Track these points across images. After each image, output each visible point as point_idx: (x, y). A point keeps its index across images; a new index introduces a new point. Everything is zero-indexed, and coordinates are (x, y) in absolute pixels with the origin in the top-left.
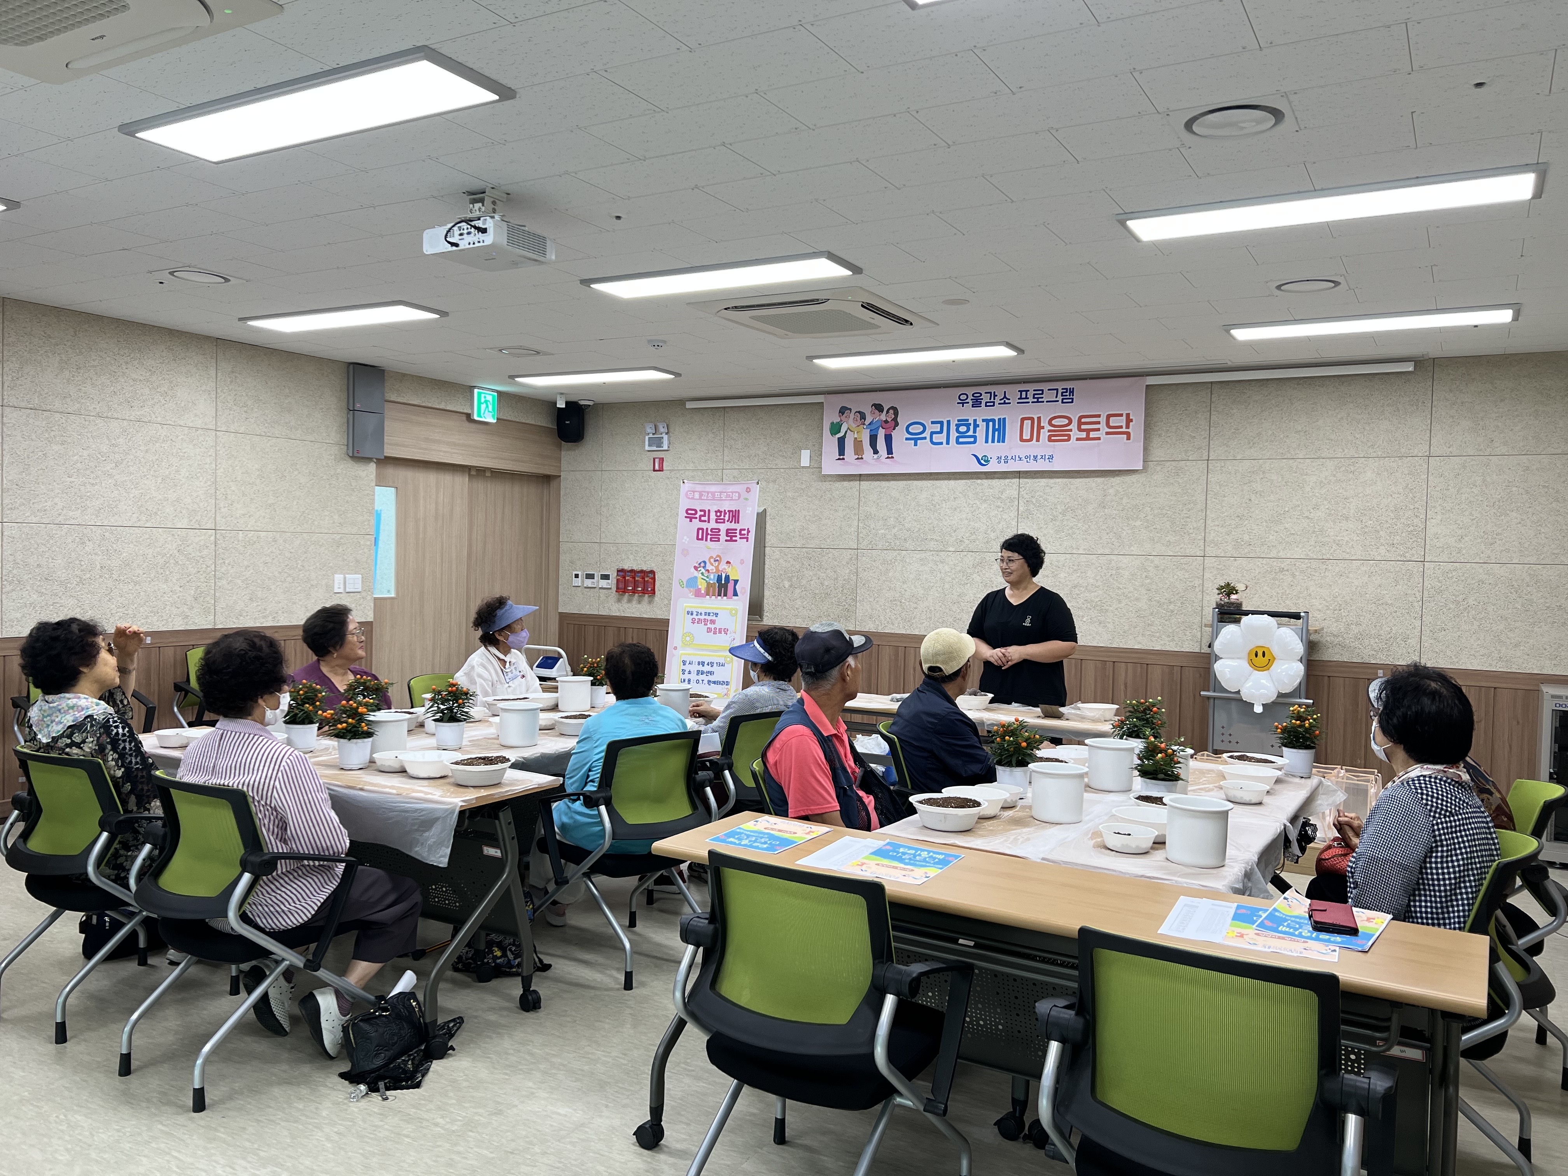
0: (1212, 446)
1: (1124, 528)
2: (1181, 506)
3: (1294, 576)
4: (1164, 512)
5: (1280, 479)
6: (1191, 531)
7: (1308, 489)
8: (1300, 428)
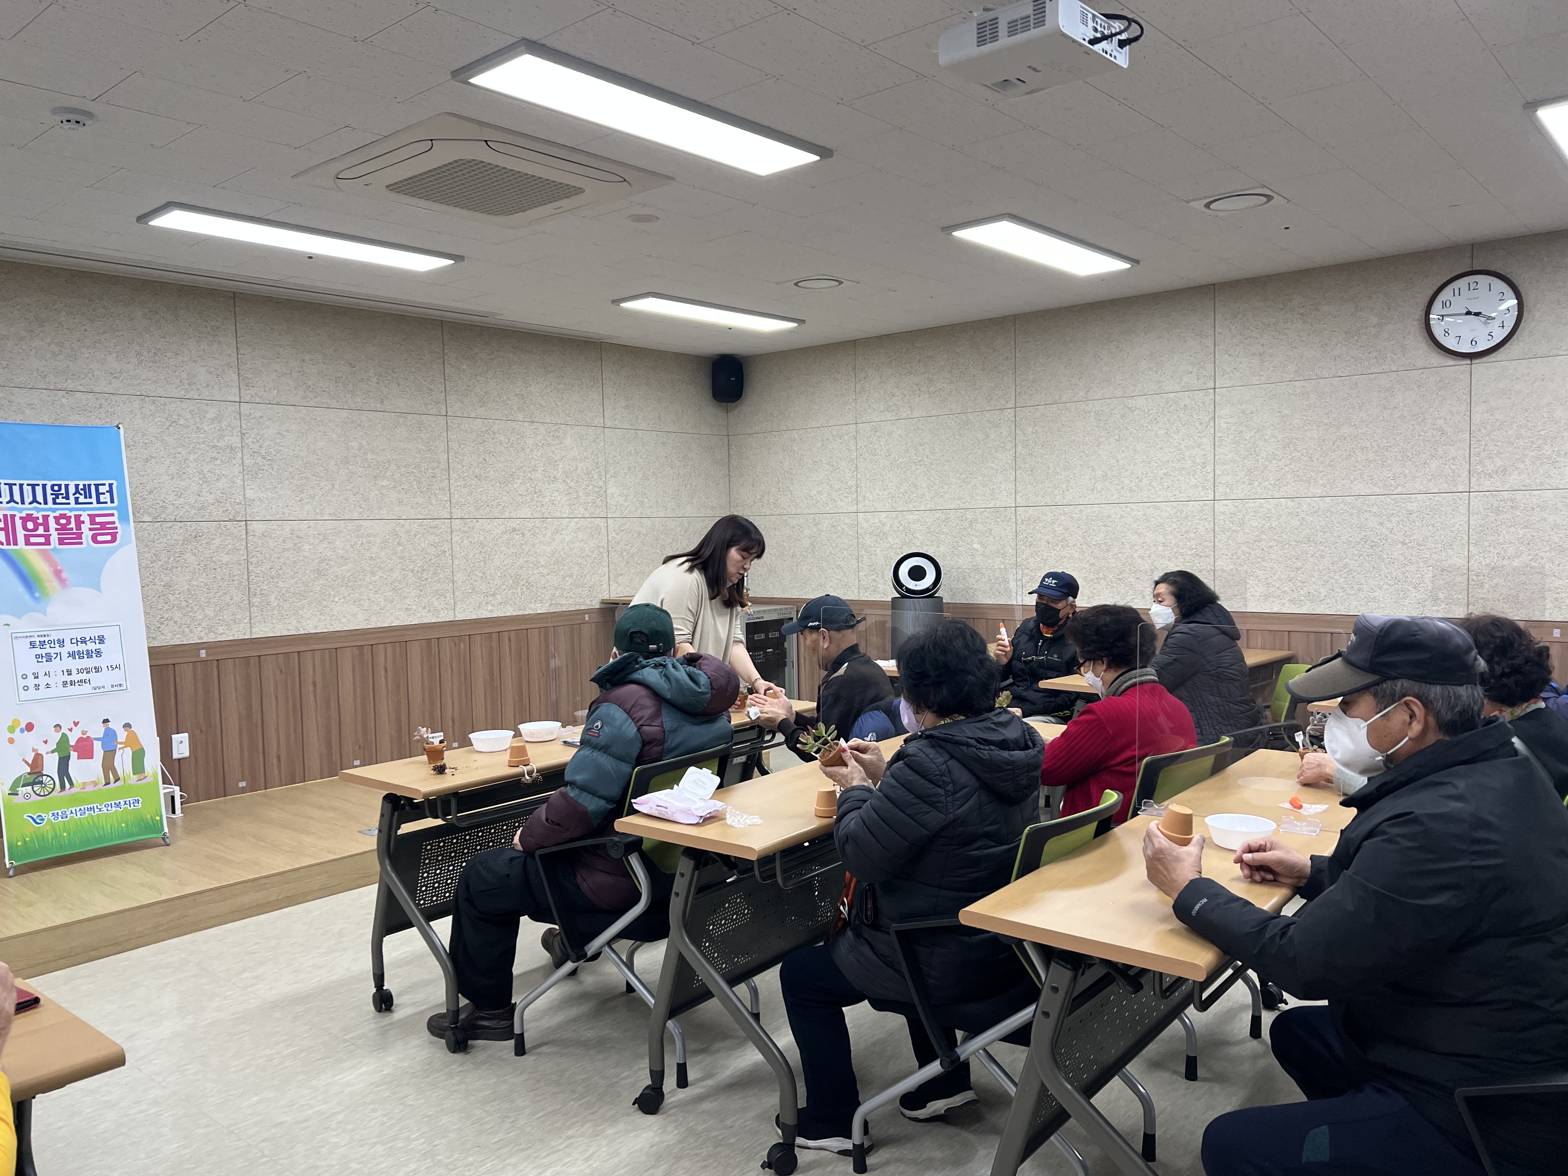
0: (448, 401)
1: (372, 488)
2: (426, 465)
3: (523, 535)
4: (410, 470)
5: (507, 440)
6: (437, 492)
7: (528, 451)
8: (517, 391)
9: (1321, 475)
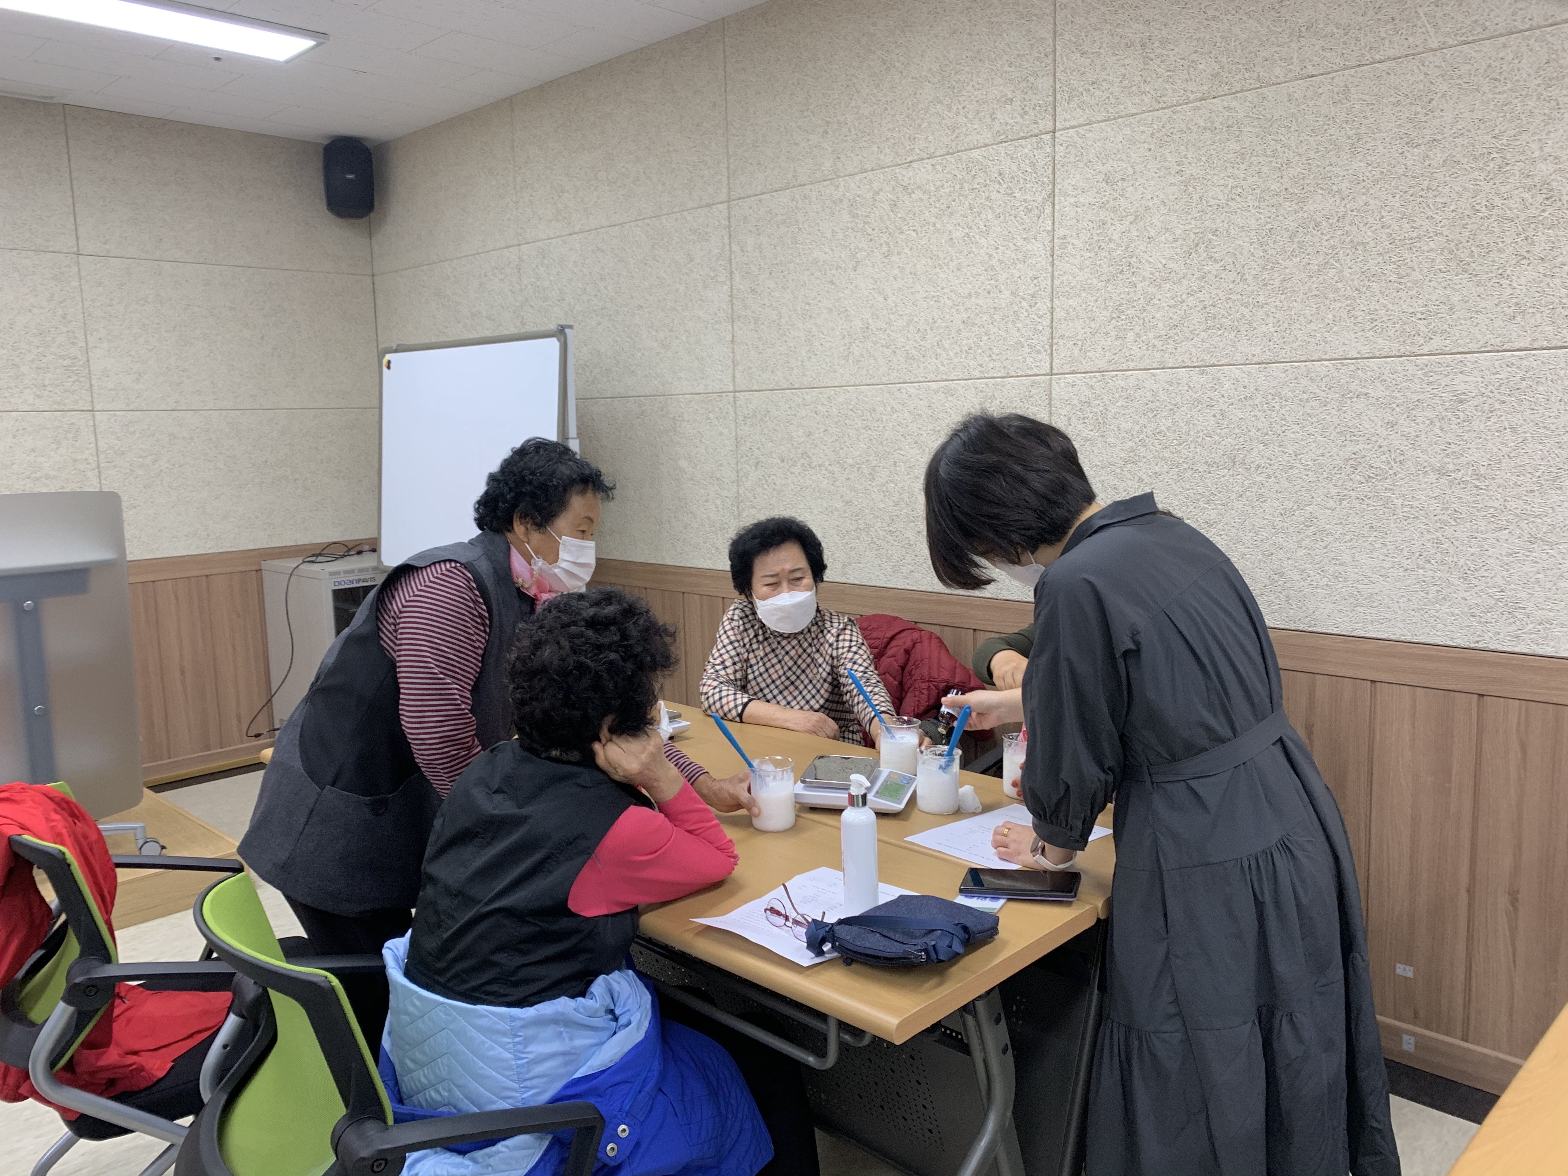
9: (1261, 313)
